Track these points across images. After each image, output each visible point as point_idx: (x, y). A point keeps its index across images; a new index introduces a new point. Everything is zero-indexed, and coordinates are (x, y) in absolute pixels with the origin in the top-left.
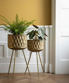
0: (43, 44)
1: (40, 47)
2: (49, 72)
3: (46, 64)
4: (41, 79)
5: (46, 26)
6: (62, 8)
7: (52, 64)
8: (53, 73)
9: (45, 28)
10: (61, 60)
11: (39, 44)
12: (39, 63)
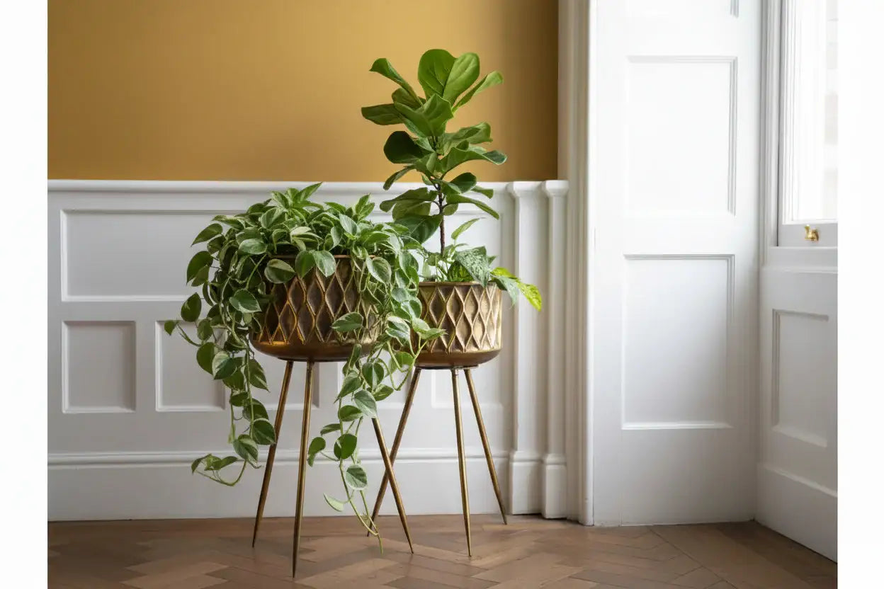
0: (498, 311)
1: (477, 333)
2: (538, 514)
3: (517, 455)
4: (486, 558)
5: (520, 186)
6: (634, 59)
7: (563, 451)
8: (572, 519)
9: (512, 200)
10: (628, 426)
11: (468, 311)
12: (473, 448)
